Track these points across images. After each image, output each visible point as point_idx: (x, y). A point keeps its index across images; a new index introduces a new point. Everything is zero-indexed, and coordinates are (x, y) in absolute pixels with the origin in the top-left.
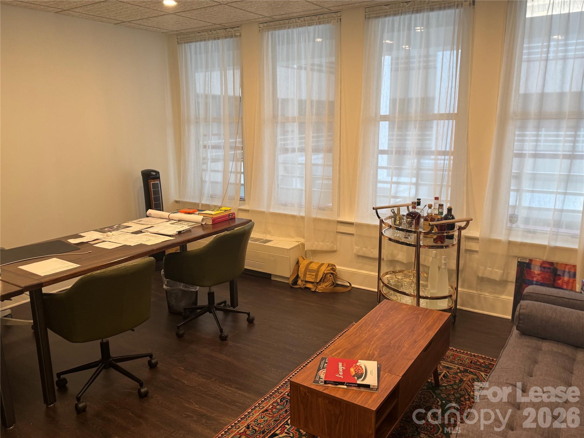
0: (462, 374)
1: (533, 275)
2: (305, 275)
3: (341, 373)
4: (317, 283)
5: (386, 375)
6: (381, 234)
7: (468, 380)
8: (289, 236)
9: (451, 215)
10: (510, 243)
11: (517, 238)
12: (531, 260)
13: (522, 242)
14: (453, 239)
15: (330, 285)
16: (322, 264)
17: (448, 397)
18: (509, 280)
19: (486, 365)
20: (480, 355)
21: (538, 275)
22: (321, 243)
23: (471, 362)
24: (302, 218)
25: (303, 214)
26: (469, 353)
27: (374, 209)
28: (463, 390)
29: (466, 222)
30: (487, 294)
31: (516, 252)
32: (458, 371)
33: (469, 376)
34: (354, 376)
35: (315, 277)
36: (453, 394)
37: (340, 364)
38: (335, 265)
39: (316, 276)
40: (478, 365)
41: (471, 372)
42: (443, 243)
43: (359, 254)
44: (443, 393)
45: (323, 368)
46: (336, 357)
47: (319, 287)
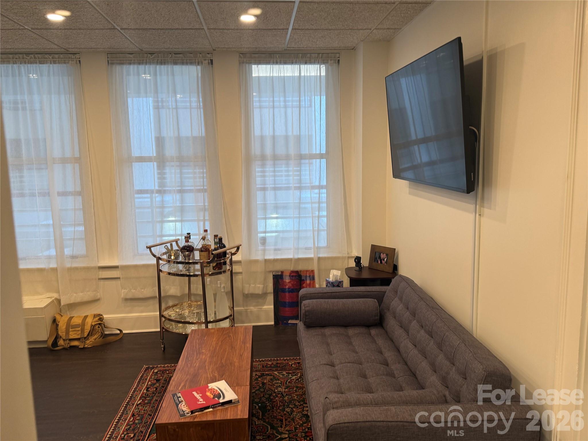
0: (262, 378)
1: (285, 284)
2: (67, 332)
3: (201, 400)
4: (85, 338)
5: (237, 388)
6: (159, 271)
7: (268, 381)
8: (37, 293)
9: (222, 244)
10: (266, 261)
11: (270, 256)
12: (282, 272)
13: (275, 259)
14: (226, 264)
15: (99, 337)
16: (86, 317)
17: (260, 400)
18: (268, 292)
19: (274, 365)
20: (267, 359)
21: (289, 283)
22: (81, 294)
23: (263, 367)
24: (54, 270)
25: (53, 265)
26: (257, 360)
27: (147, 247)
28: (269, 390)
29: (236, 248)
30: (252, 308)
31: (271, 268)
32: (257, 377)
33: (268, 378)
34: (214, 398)
35: (81, 332)
36: (263, 396)
37: (195, 393)
38: (102, 314)
39: (83, 331)
40: (269, 367)
41: (267, 374)
42: (222, 269)
43: (128, 297)
44: (255, 398)
45: (180, 402)
46: (184, 390)
47: (88, 342)
